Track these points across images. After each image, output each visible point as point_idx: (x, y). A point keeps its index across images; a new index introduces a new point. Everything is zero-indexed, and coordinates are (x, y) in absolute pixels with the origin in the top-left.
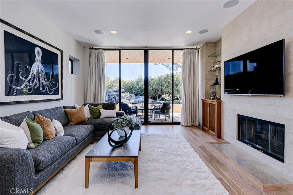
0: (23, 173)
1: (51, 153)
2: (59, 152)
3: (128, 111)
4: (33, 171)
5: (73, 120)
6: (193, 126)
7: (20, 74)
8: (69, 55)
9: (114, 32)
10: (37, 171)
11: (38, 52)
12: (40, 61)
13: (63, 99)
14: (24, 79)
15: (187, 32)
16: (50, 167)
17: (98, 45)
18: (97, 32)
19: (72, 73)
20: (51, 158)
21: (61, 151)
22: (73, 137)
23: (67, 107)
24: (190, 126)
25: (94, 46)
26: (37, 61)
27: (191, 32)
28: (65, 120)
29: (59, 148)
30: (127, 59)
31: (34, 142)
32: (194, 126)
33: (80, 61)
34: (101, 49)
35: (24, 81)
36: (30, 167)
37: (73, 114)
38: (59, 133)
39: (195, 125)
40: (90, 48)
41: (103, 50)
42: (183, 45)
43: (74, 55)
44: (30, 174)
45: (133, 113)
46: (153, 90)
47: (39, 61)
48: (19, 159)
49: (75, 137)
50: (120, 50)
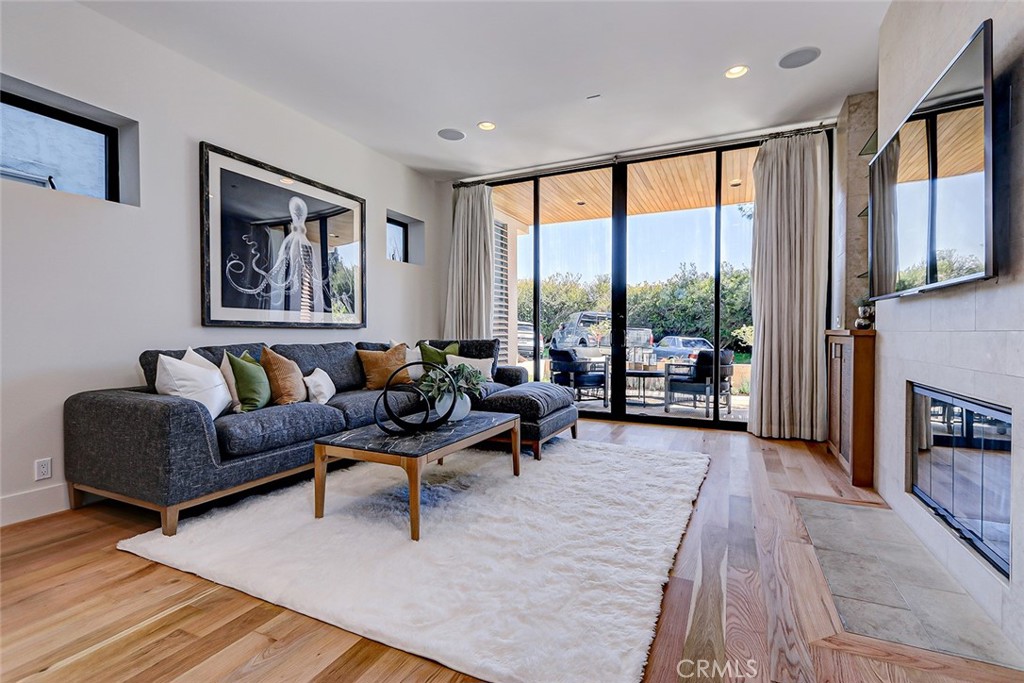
0: (189, 445)
1: (263, 427)
2: (285, 432)
3: (572, 374)
4: (212, 450)
5: (374, 377)
6: (800, 439)
7: (254, 261)
8: (388, 210)
9: (488, 126)
10: (225, 455)
11: (298, 209)
12: (303, 231)
13: (365, 326)
14: (263, 273)
15: (728, 75)
16: (260, 458)
17: (471, 173)
18: (444, 134)
19: (406, 259)
20: (261, 438)
21: (292, 431)
22: (337, 410)
23: (366, 344)
24: (784, 439)
25: (462, 178)
26: (295, 229)
27: (746, 70)
28: (354, 376)
29: (290, 423)
30: (583, 204)
31: (243, 401)
32: (804, 440)
33: (426, 225)
34: (482, 182)
35: (264, 277)
36: (206, 440)
37: (375, 363)
38: (315, 397)
39: (808, 437)
40: (454, 186)
41: (488, 184)
42: (752, 124)
43: (403, 209)
44: (205, 453)
45: (589, 382)
46: (732, 314)
47: (299, 229)
48: (180, 415)
49: (344, 412)
50: (535, 179)
